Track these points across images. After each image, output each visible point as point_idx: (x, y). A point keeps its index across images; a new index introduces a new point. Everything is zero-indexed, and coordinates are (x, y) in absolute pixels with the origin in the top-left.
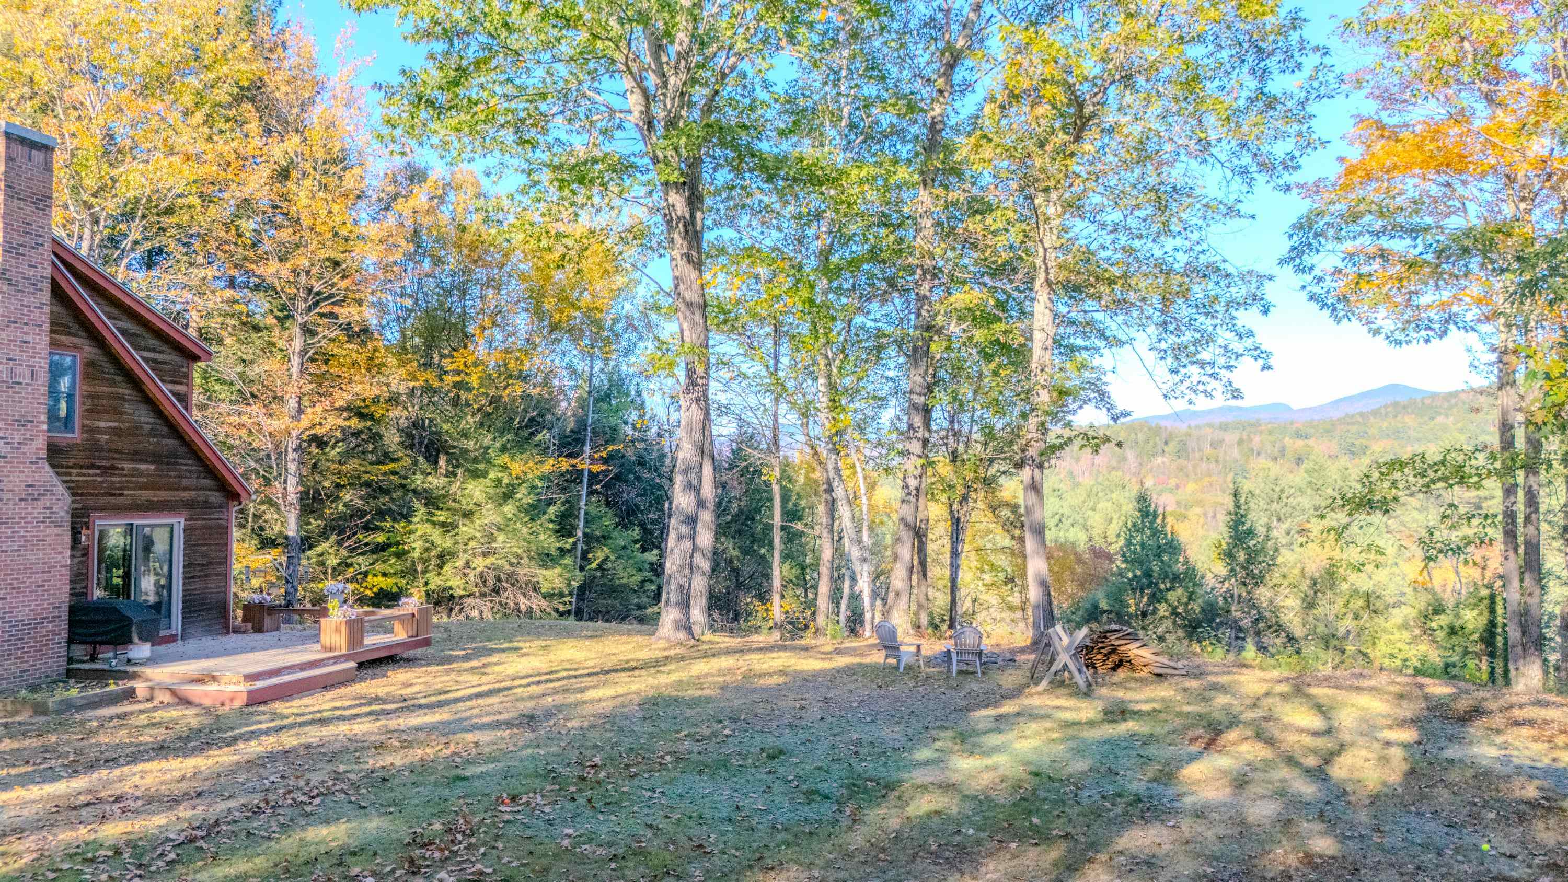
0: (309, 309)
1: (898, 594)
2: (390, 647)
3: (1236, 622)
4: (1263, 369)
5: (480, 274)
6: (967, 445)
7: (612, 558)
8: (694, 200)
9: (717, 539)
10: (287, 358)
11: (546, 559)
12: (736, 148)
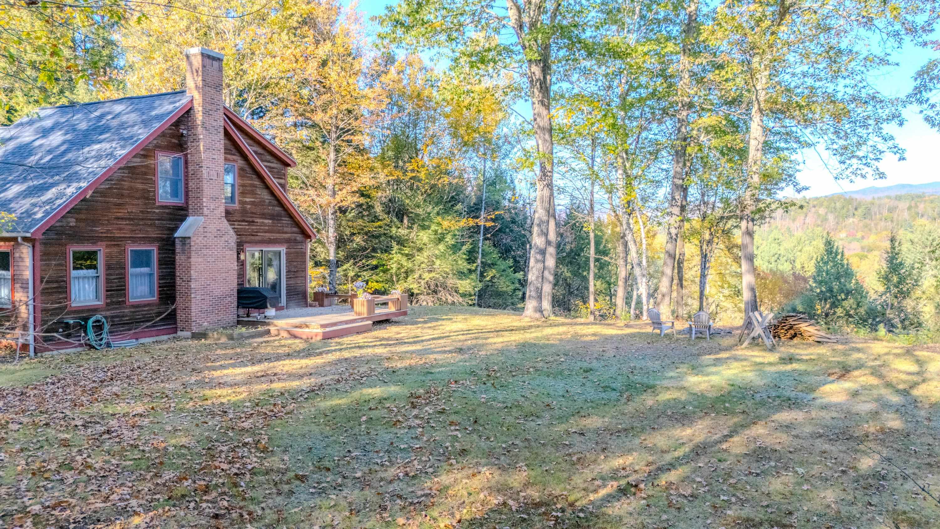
0: (338, 138)
1: (663, 296)
2: (387, 315)
3: (889, 320)
4: (900, 160)
5: (423, 114)
6: (713, 209)
7: (498, 276)
8: (546, 69)
9: (557, 267)
10: (327, 165)
11: (461, 275)
12: (570, 38)
